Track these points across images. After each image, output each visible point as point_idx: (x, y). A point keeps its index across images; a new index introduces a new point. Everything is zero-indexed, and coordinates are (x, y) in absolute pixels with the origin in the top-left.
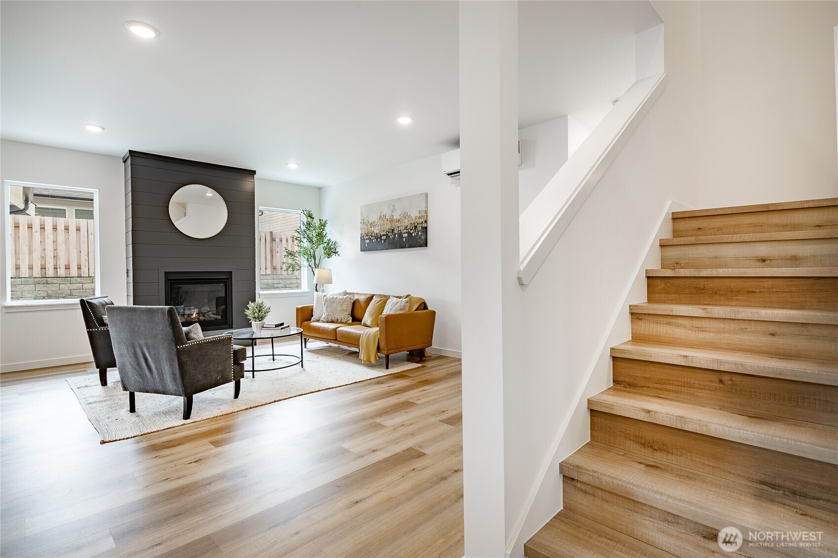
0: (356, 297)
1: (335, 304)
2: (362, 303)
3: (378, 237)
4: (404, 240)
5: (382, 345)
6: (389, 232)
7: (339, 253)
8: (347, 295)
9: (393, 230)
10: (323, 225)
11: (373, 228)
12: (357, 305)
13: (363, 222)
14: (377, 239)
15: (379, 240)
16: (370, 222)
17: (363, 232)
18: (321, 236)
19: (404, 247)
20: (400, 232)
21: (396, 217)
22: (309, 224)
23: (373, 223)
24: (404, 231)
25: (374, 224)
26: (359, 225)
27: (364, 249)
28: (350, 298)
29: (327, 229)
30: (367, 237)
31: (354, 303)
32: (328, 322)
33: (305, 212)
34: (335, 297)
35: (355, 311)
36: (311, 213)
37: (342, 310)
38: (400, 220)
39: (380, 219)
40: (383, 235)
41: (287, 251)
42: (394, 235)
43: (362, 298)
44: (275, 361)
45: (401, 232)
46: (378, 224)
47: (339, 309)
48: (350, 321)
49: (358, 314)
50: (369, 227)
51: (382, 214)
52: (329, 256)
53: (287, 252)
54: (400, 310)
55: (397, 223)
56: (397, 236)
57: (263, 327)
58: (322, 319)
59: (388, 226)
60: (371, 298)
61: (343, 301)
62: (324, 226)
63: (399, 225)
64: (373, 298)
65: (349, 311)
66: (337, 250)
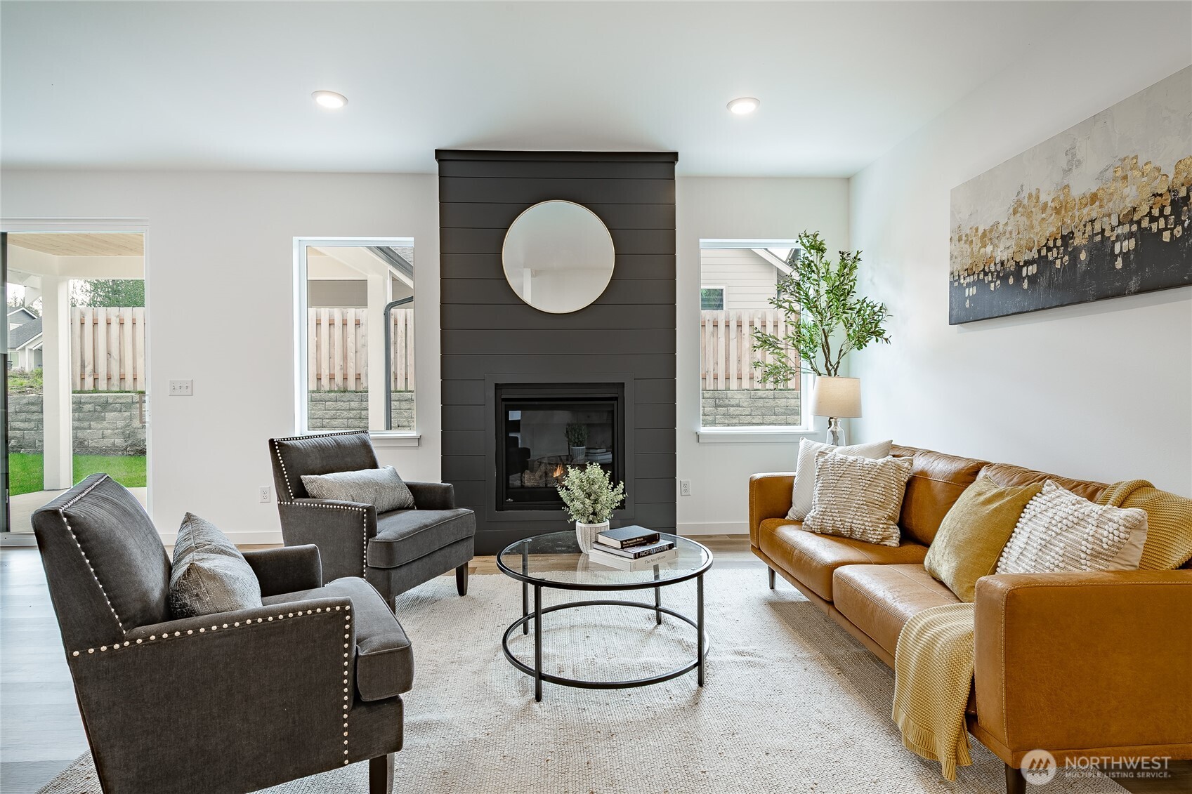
0: (920, 463)
1: (846, 482)
2: (938, 488)
3: (1009, 274)
4: (1119, 264)
5: (991, 709)
6: (1049, 249)
7: (885, 336)
8: (889, 458)
9: (1067, 238)
10: (849, 263)
11: (989, 248)
12: (919, 489)
13: (959, 237)
14: (1004, 279)
15: (1011, 281)
16: (980, 232)
17: (958, 267)
18: (841, 292)
19: (1119, 294)
20: (1098, 238)
21: (1081, 186)
22: (809, 265)
23: (991, 231)
24: (1119, 231)
25: (995, 234)
26: (946, 248)
27: (960, 317)
28: (899, 468)
29: (863, 274)
30: (969, 279)
31: (910, 484)
32: (823, 534)
33: (805, 240)
34: (851, 458)
35: (914, 509)
36: (819, 239)
37: (869, 503)
38: (1100, 194)
39: (1015, 212)
40: (1027, 263)
41: (759, 335)
42: (1074, 255)
43: (939, 469)
44: (661, 626)
45: (1105, 239)
46: (1009, 228)
47: (859, 497)
48: (894, 542)
49: (918, 524)
50: (977, 244)
51: (1025, 194)
52: (861, 343)
53: (758, 338)
54: (1095, 556)
55: (1085, 211)
56: (1083, 256)
57: (597, 542)
58: (808, 519)
59: (1049, 227)
60: (970, 474)
61: (873, 476)
62: (853, 268)
63: (1094, 215)
64: (977, 473)
65: (893, 507)
66: (882, 326)
